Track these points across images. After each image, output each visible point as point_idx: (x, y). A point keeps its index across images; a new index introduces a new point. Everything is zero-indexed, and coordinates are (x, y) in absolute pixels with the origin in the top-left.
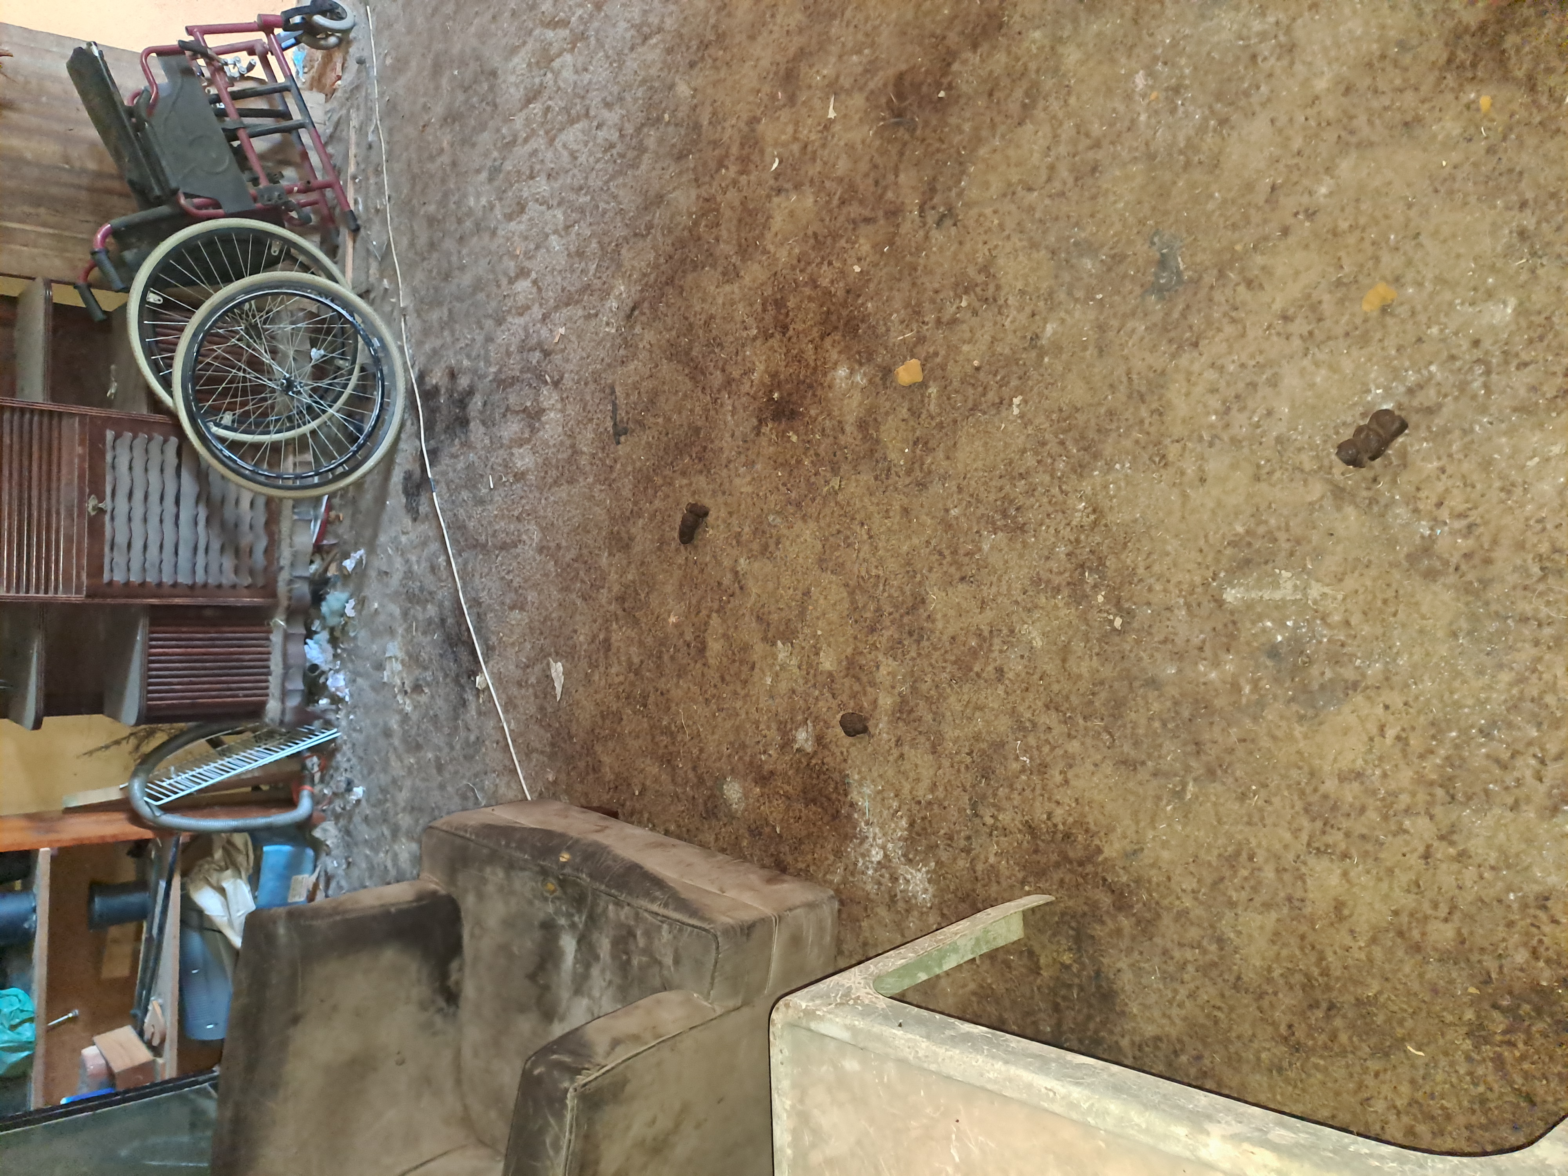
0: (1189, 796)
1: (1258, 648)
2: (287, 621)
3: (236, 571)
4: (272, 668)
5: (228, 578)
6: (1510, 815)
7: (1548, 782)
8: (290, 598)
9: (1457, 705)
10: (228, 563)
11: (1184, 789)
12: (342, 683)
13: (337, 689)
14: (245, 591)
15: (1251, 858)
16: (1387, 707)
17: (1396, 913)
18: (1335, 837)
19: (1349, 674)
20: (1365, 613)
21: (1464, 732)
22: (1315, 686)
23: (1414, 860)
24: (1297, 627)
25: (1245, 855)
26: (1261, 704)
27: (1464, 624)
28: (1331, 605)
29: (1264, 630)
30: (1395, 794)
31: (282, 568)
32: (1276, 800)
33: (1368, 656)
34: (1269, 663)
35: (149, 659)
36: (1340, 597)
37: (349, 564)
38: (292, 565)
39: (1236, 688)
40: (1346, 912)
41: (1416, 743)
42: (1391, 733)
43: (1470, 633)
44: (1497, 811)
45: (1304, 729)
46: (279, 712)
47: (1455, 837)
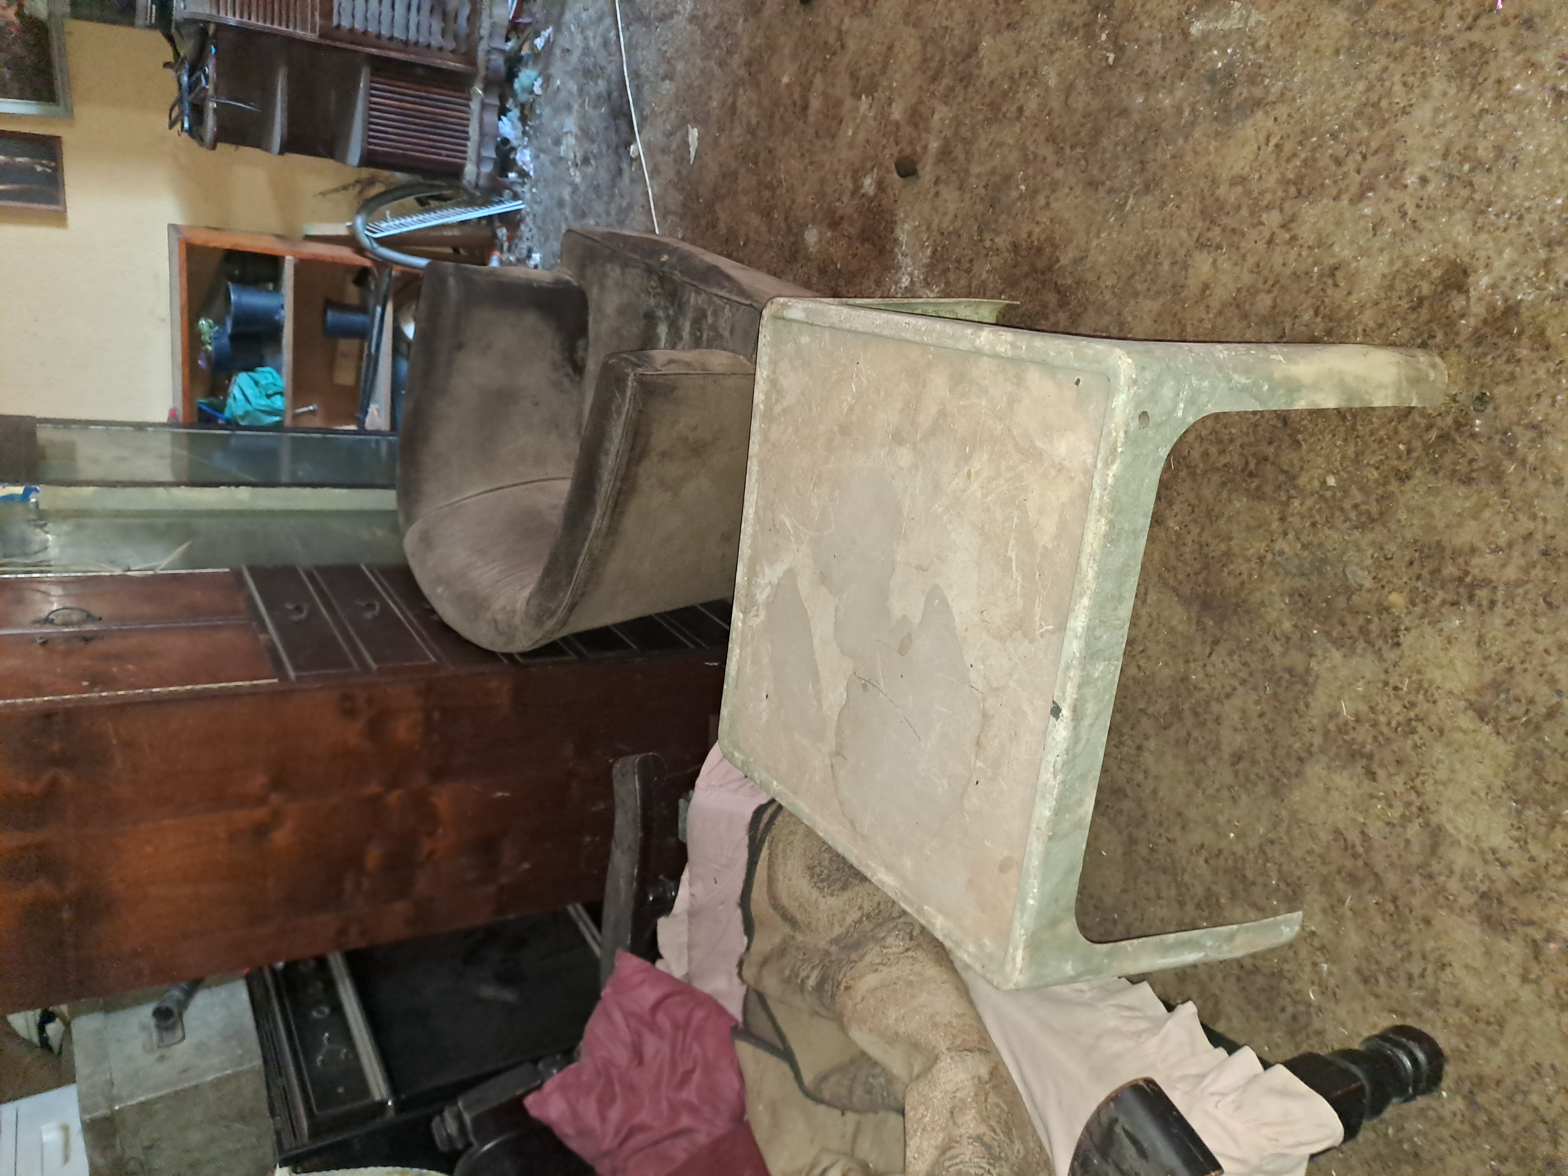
0: (1128, 208)
1: (1203, 75)
2: (485, 90)
3: (443, 33)
4: (471, 134)
5: (436, 40)
6: (1332, 203)
7: (1364, 173)
8: (487, 68)
9: (1323, 115)
10: (437, 25)
11: (1126, 203)
12: (528, 158)
13: (524, 163)
14: (451, 55)
15: (1156, 256)
16: (1276, 120)
17: (1239, 290)
18: (1216, 234)
19: (1258, 92)
20: (1282, 37)
21: (1321, 137)
22: (1233, 106)
23: (1261, 246)
24: (1234, 53)
25: (1153, 254)
26: (1193, 124)
27: (1346, 42)
28: (1261, 30)
29: (1211, 59)
30: (1262, 193)
31: (481, 38)
32: (1184, 206)
33: (1275, 77)
34: (1208, 88)
35: (371, 108)
36: (1269, 23)
37: (539, 42)
38: (491, 36)
39: (1179, 110)
40: (1208, 292)
41: (1288, 147)
42: (1273, 141)
43: (1349, 49)
44: (1325, 201)
45: (1217, 143)
46: (475, 175)
47: (1293, 225)
